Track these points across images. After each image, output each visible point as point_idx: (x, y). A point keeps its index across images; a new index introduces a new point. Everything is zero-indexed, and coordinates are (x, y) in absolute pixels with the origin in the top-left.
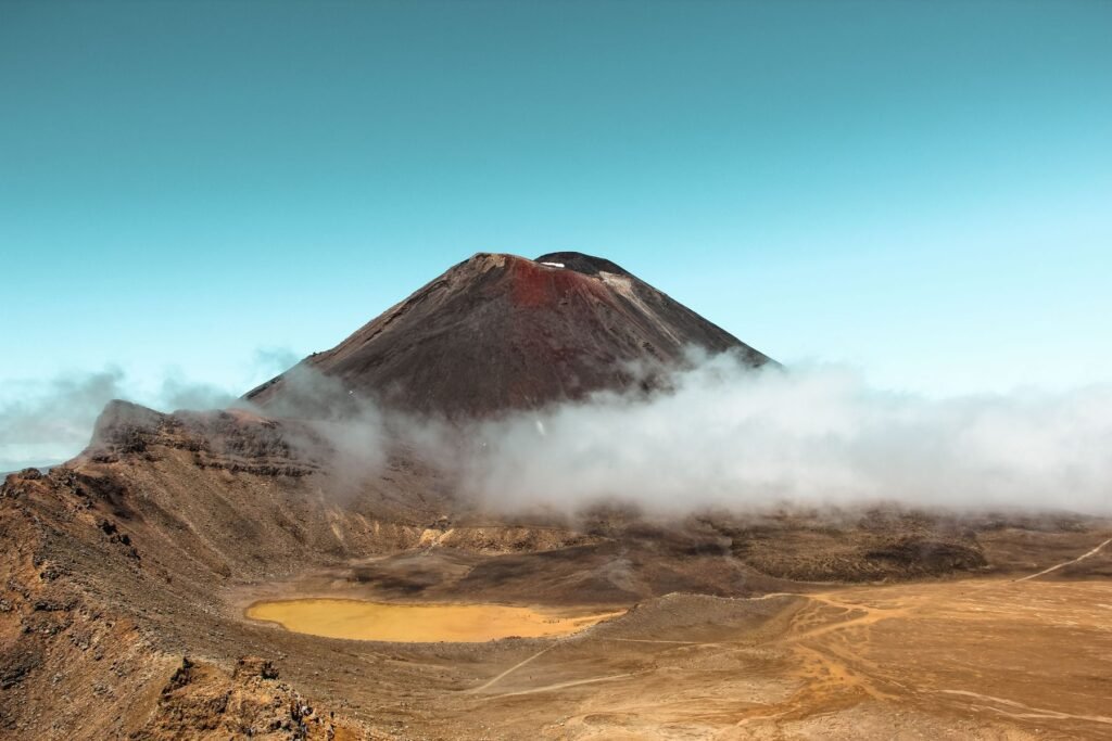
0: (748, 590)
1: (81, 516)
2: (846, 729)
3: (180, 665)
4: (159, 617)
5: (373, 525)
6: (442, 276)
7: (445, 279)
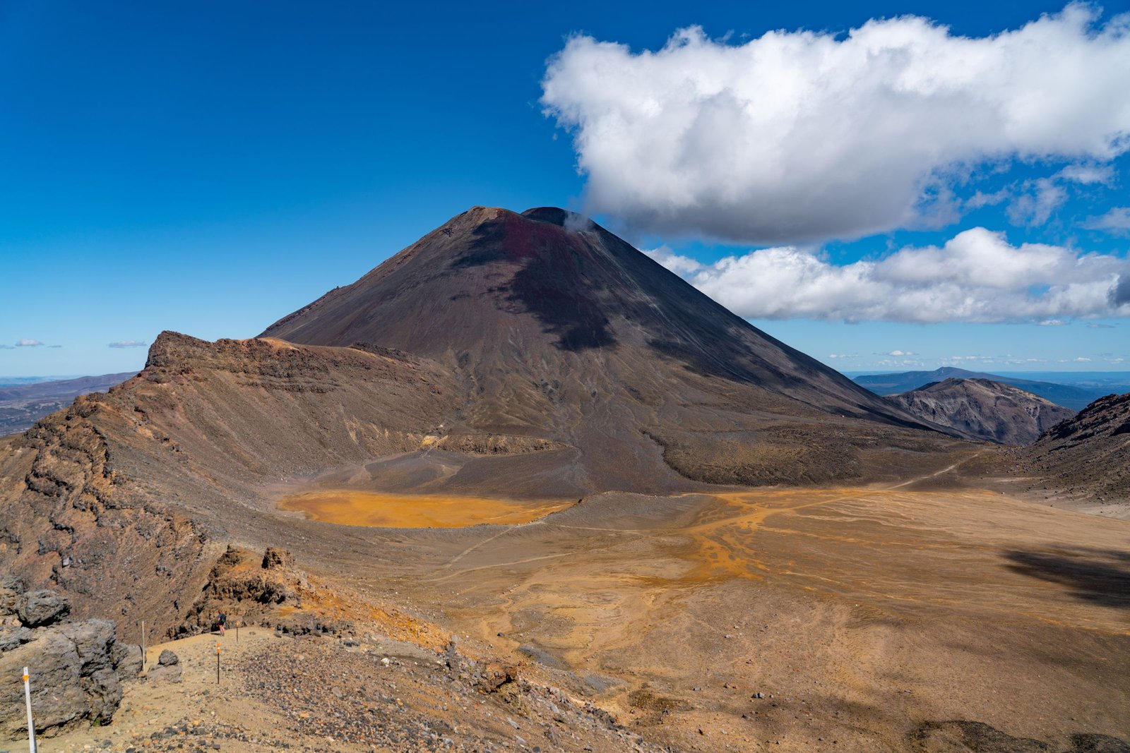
0: (671, 490)
1: (140, 430)
2: (718, 600)
3: (225, 551)
4: (207, 512)
5: (384, 432)
6: (445, 225)
7: (447, 227)
